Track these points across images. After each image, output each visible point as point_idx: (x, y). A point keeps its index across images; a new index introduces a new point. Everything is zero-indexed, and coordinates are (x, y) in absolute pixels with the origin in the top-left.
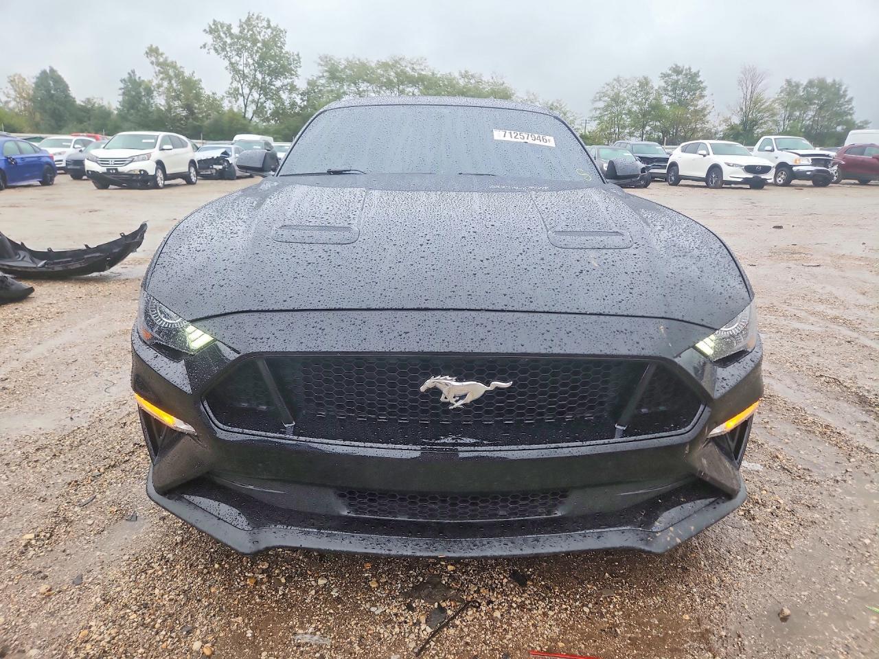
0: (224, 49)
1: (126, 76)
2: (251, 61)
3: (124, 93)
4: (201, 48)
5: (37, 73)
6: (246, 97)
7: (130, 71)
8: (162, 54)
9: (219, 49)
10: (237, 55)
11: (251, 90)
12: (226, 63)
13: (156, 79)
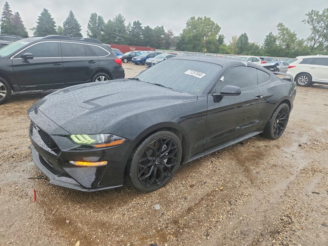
0: (312, 21)
1: (268, 34)
2: (323, 25)
3: (265, 41)
4: (302, 22)
5: (240, 35)
6: (316, 40)
7: (270, 33)
8: (283, 26)
9: (310, 21)
10: (318, 23)
11: (319, 37)
12: (312, 27)
13: (279, 35)
